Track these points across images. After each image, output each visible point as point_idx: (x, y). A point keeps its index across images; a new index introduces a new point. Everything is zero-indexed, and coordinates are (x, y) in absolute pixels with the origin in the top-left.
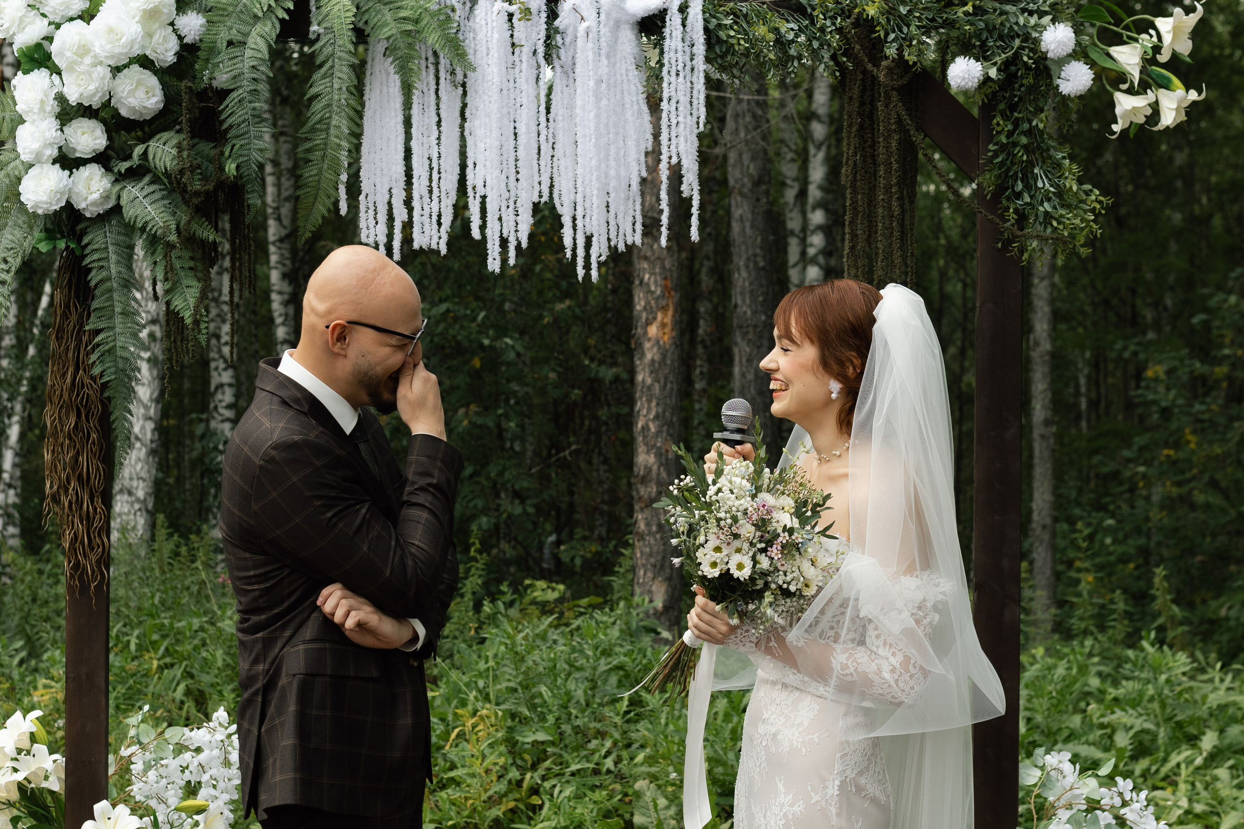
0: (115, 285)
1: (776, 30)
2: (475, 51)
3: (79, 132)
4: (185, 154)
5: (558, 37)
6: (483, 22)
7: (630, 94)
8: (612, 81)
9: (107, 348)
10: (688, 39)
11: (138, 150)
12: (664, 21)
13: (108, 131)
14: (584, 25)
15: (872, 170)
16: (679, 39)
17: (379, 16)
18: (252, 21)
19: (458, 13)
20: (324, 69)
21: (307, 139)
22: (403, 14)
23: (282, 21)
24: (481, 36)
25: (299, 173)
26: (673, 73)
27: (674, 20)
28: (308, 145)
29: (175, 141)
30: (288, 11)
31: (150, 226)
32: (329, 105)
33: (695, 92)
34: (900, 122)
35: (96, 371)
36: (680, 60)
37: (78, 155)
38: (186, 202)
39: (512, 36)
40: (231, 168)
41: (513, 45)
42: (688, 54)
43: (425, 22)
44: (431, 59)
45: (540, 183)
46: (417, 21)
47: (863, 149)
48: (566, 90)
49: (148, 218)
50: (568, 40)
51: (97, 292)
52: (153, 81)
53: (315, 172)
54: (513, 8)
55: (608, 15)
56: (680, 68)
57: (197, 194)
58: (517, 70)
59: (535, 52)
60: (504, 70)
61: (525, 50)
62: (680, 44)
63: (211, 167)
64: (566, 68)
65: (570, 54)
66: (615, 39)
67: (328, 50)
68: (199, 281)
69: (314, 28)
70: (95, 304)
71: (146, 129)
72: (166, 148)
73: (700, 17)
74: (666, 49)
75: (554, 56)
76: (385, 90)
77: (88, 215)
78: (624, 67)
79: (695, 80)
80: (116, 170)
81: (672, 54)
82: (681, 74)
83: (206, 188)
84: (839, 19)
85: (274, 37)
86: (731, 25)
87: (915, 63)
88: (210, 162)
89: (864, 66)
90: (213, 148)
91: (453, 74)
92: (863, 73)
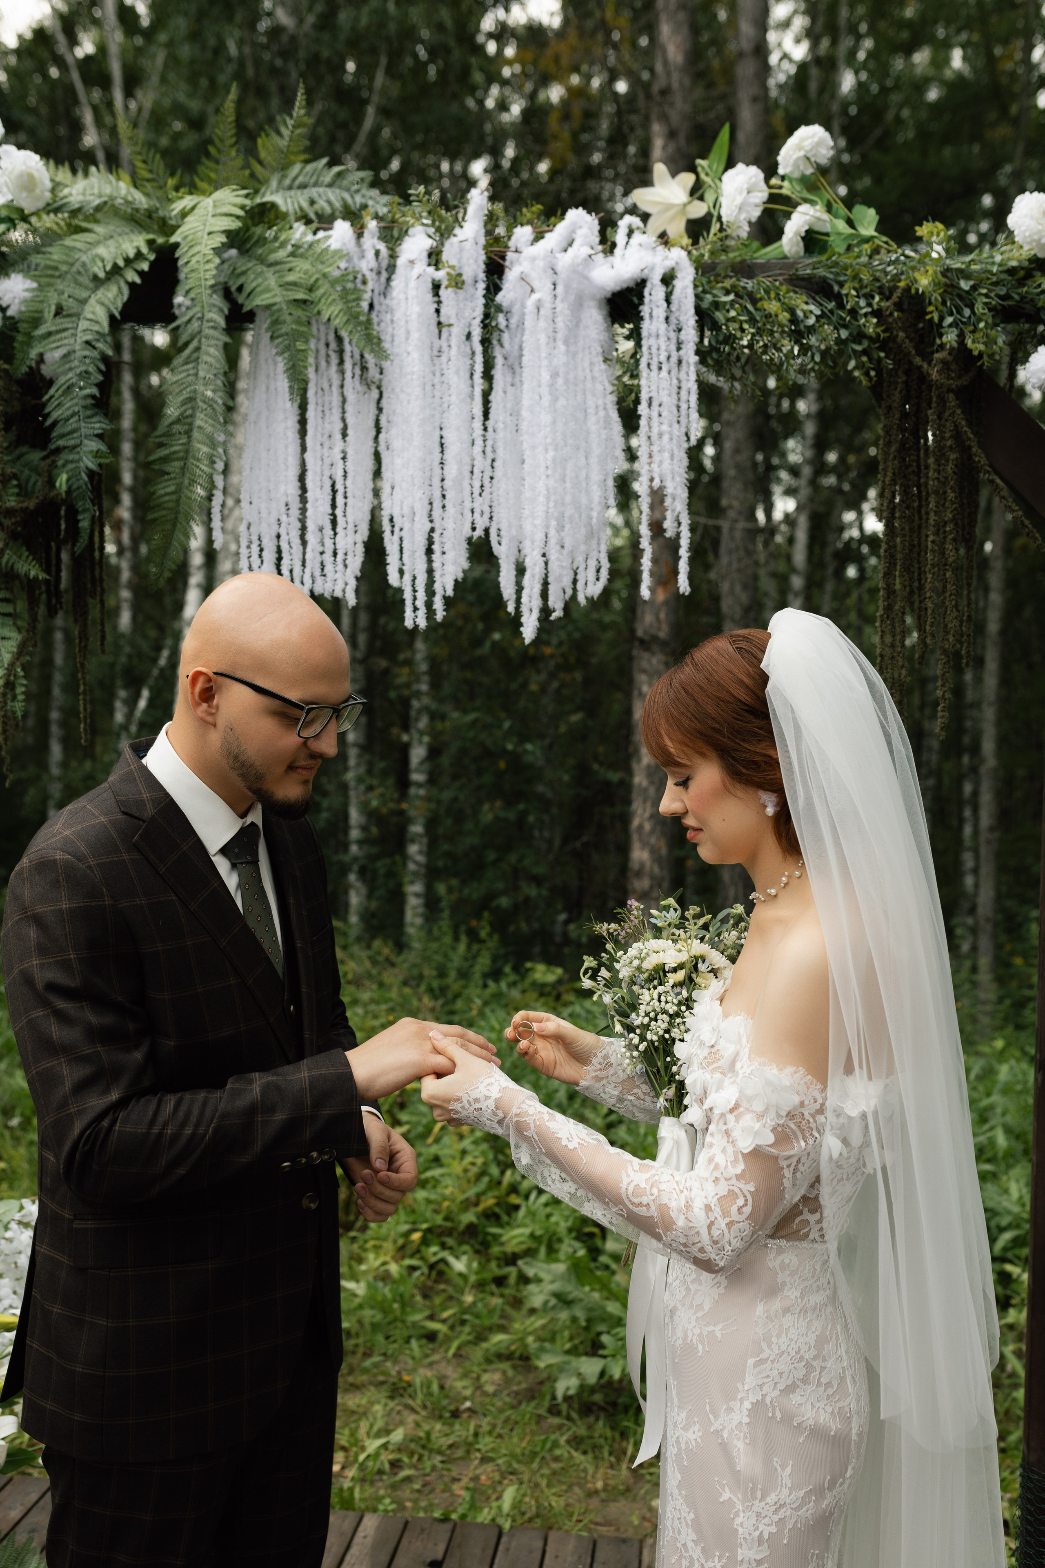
1: (792, 311)
2: (393, 336)
5: (501, 319)
6: (402, 296)
7: (594, 395)
8: (571, 376)
10: (673, 320)
12: (641, 297)
14: (535, 297)
15: (916, 504)
16: (663, 320)
17: (260, 280)
18: (91, 285)
19: (370, 285)
20: (187, 352)
21: (161, 445)
22: (291, 277)
23: (132, 285)
24: (399, 315)
25: (152, 489)
26: (654, 367)
27: (655, 294)
28: (163, 452)
30: (141, 273)
32: (192, 400)
33: (683, 393)
34: (958, 435)
36: (663, 347)
39: (438, 311)
40: (62, 481)
41: (440, 324)
42: (674, 341)
43: (321, 291)
44: (334, 346)
45: (473, 511)
46: (311, 289)
47: (905, 477)
48: (510, 390)
50: (514, 321)
53: (172, 489)
54: (441, 275)
55: (567, 287)
56: (663, 358)
57: (11, 513)
58: (444, 359)
59: (469, 336)
60: (427, 358)
61: (455, 330)
62: (663, 326)
64: (511, 361)
65: (517, 339)
66: (576, 323)
67: (194, 326)
68: (19, 630)
69: (179, 299)
73: (690, 292)
74: (644, 333)
75: (495, 342)
78: (587, 359)
79: (683, 375)
81: (653, 342)
82: (665, 367)
83: (25, 505)
84: (877, 298)
85: (120, 305)
86: (732, 302)
87: (981, 355)
88: (39, 475)
89: (910, 362)
90: (44, 458)
91: (364, 369)
92: (907, 373)
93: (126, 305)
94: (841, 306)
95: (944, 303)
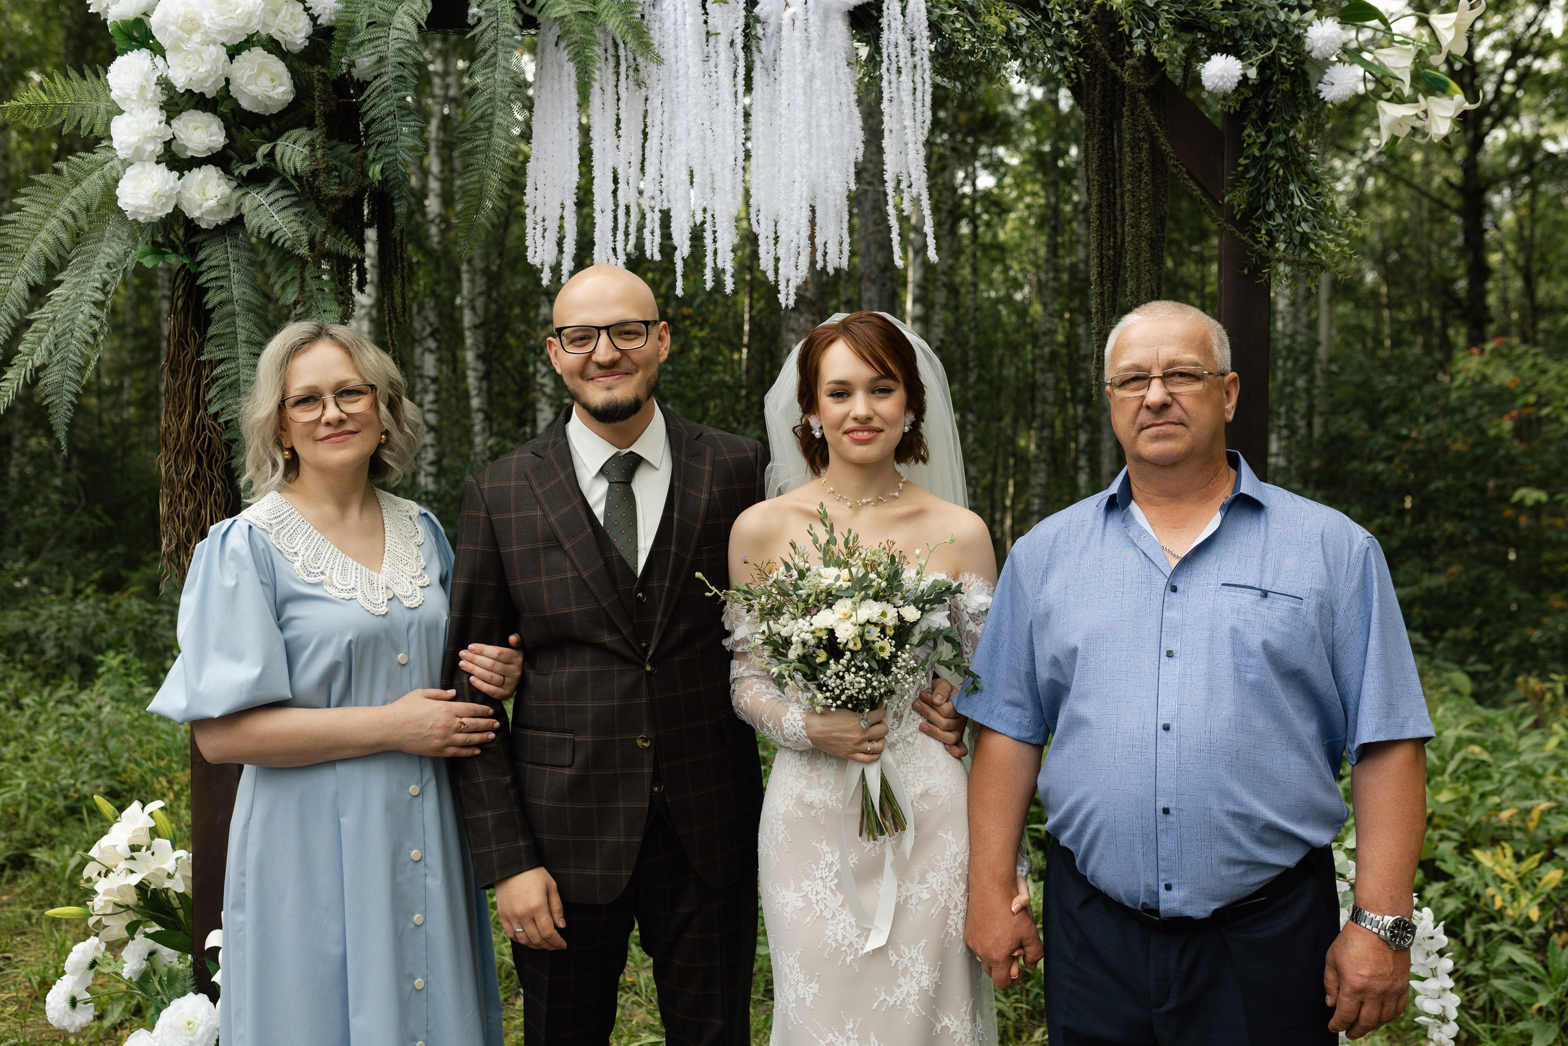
0: (237, 309)
1: (1007, 24)
2: (662, 40)
3: (191, 125)
4: (319, 153)
5: (759, 26)
6: (671, 8)
7: (839, 95)
9: (228, 381)
10: (908, 30)
11: (264, 149)
12: (880, 11)
13: (227, 128)
14: (790, 11)
16: (900, 30)
20: (485, 57)
21: (466, 140)
24: (668, 24)
26: (893, 70)
27: (892, 9)
28: (468, 146)
29: (307, 139)
31: (276, 237)
32: (491, 100)
34: (1148, 129)
35: (213, 409)
36: (901, 56)
37: (189, 154)
38: (322, 212)
39: (706, 22)
40: (375, 171)
41: (708, 33)
42: (910, 48)
44: (611, 50)
48: (767, 92)
49: (274, 228)
50: (770, 30)
51: (215, 316)
52: (279, 67)
53: (476, 178)
55: (817, 2)
56: (901, 64)
57: (334, 200)
58: (712, 63)
59: (732, 43)
60: (697, 62)
61: (721, 39)
62: (899, 36)
63: (352, 173)
64: (767, 64)
65: (773, 46)
66: (825, 32)
67: (490, 34)
68: (339, 304)
69: (473, 10)
70: (212, 330)
71: (273, 125)
72: (297, 147)
73: (922, 6)
74: (884, 42)
75: (754, 48)
76: (557, 86)
77: (204, 226)
78: (833, 64)
79: (918, 79)
80: (236, 173)
81: (892, 49)
82: (903, 72)
83: (345, 194)
84: (1077, 13)
85: (425, 16)
86: (956, 16)
87: (1164, 62)
88: (351, 166)
89: (1106, 66)
90: (354, 151)
91: (637, 70)
92: (1103, 75)
93: (430, 16)
94: (1046, 18)
95: (1133, 17)
